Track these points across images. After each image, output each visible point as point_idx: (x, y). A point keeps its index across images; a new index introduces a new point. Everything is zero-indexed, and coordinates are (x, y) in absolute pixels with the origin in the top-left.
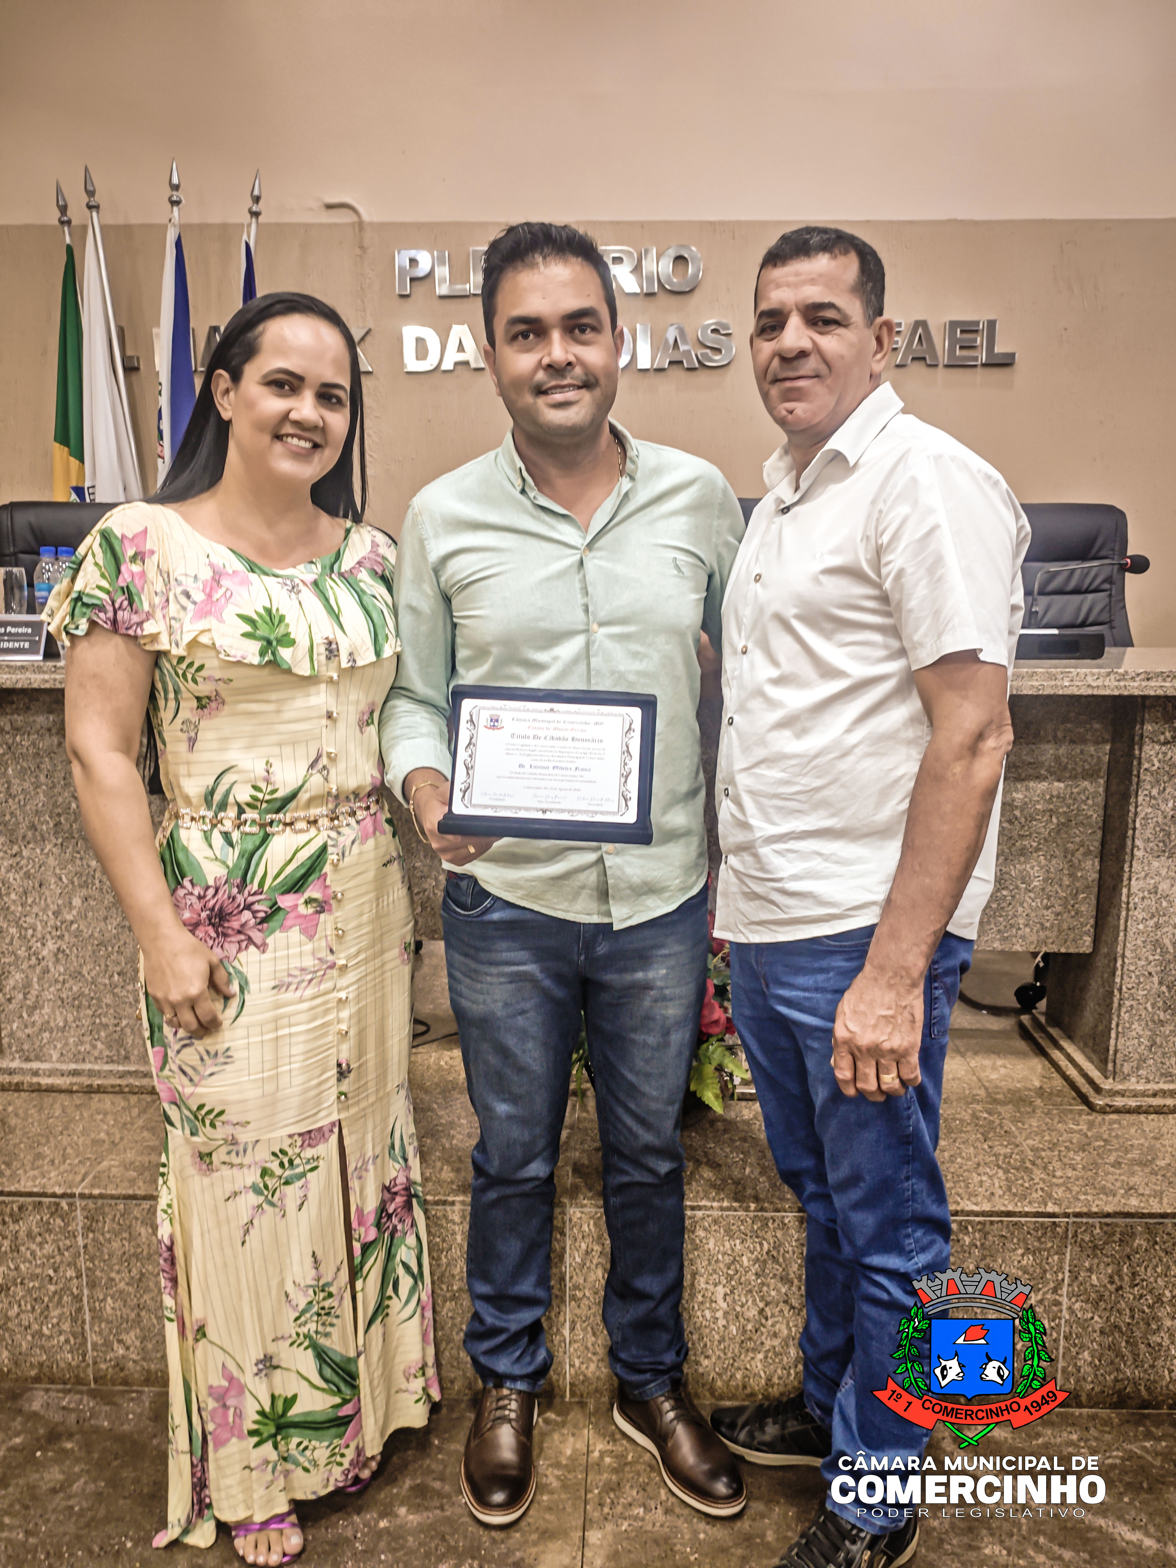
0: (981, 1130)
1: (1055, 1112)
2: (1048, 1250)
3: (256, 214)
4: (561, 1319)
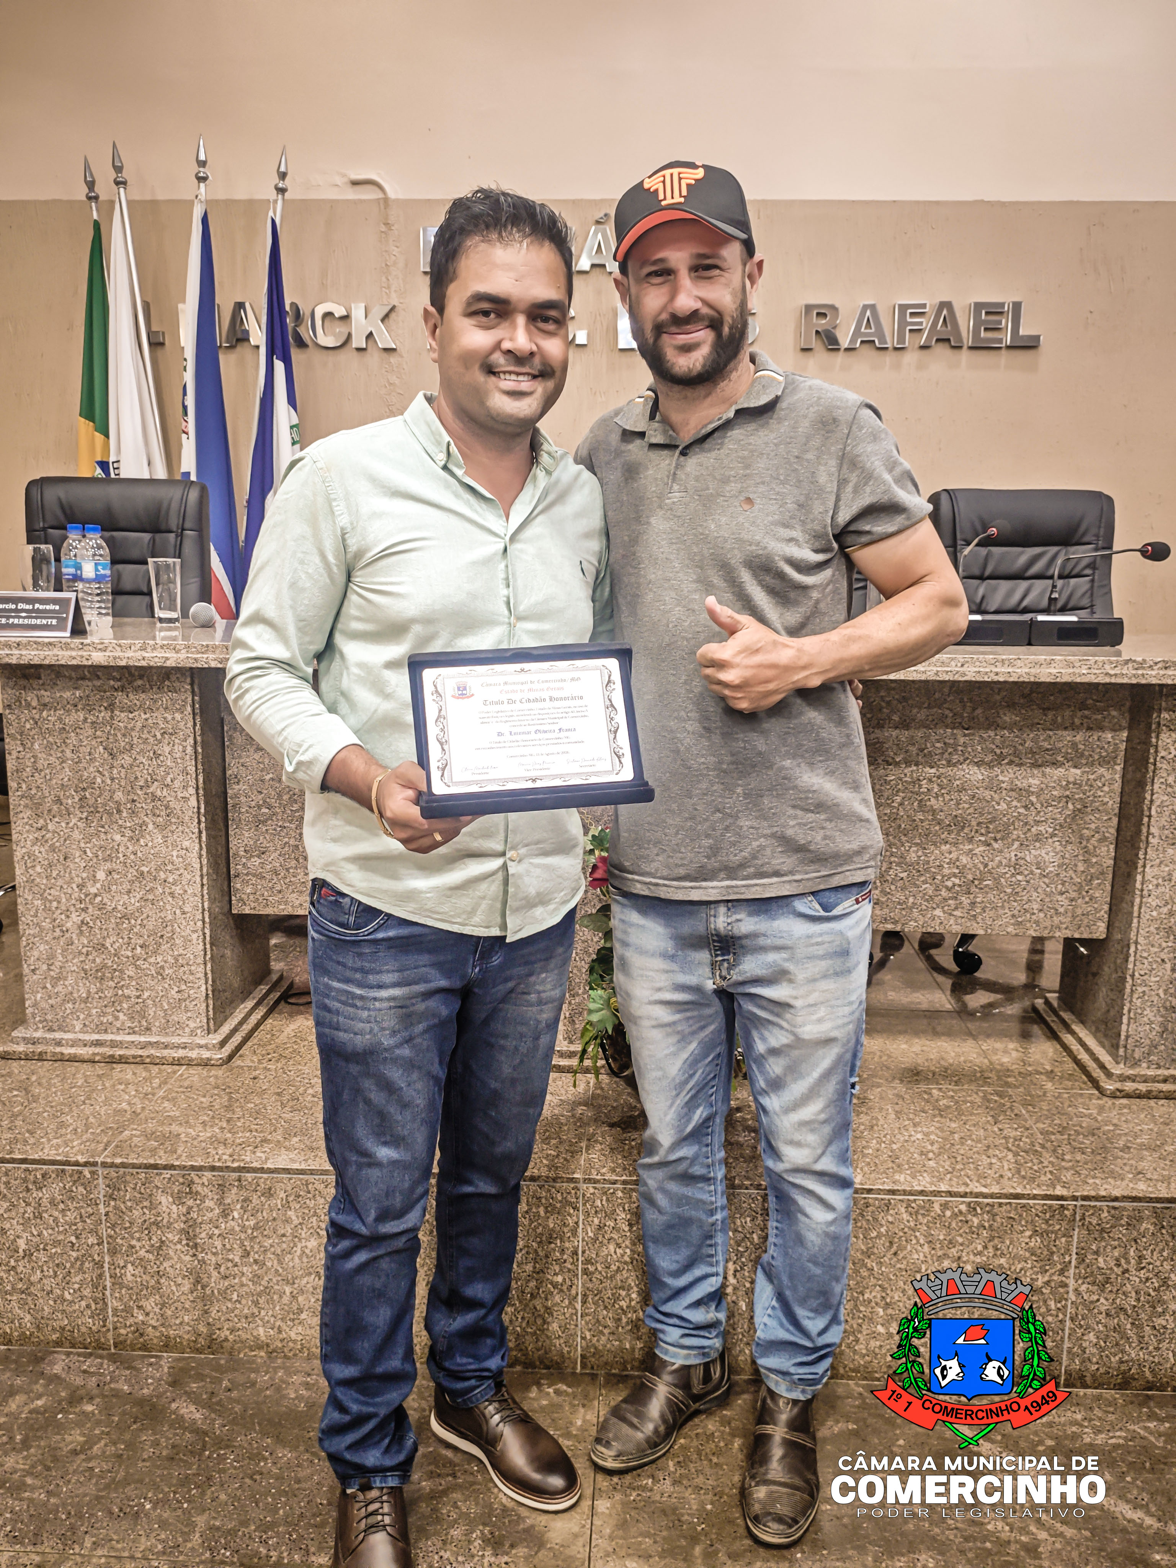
0: (992, 1113)
1: (1066, 1096)
2: (1056, 1232)
3: (282, 191)
4: (573, 1292)
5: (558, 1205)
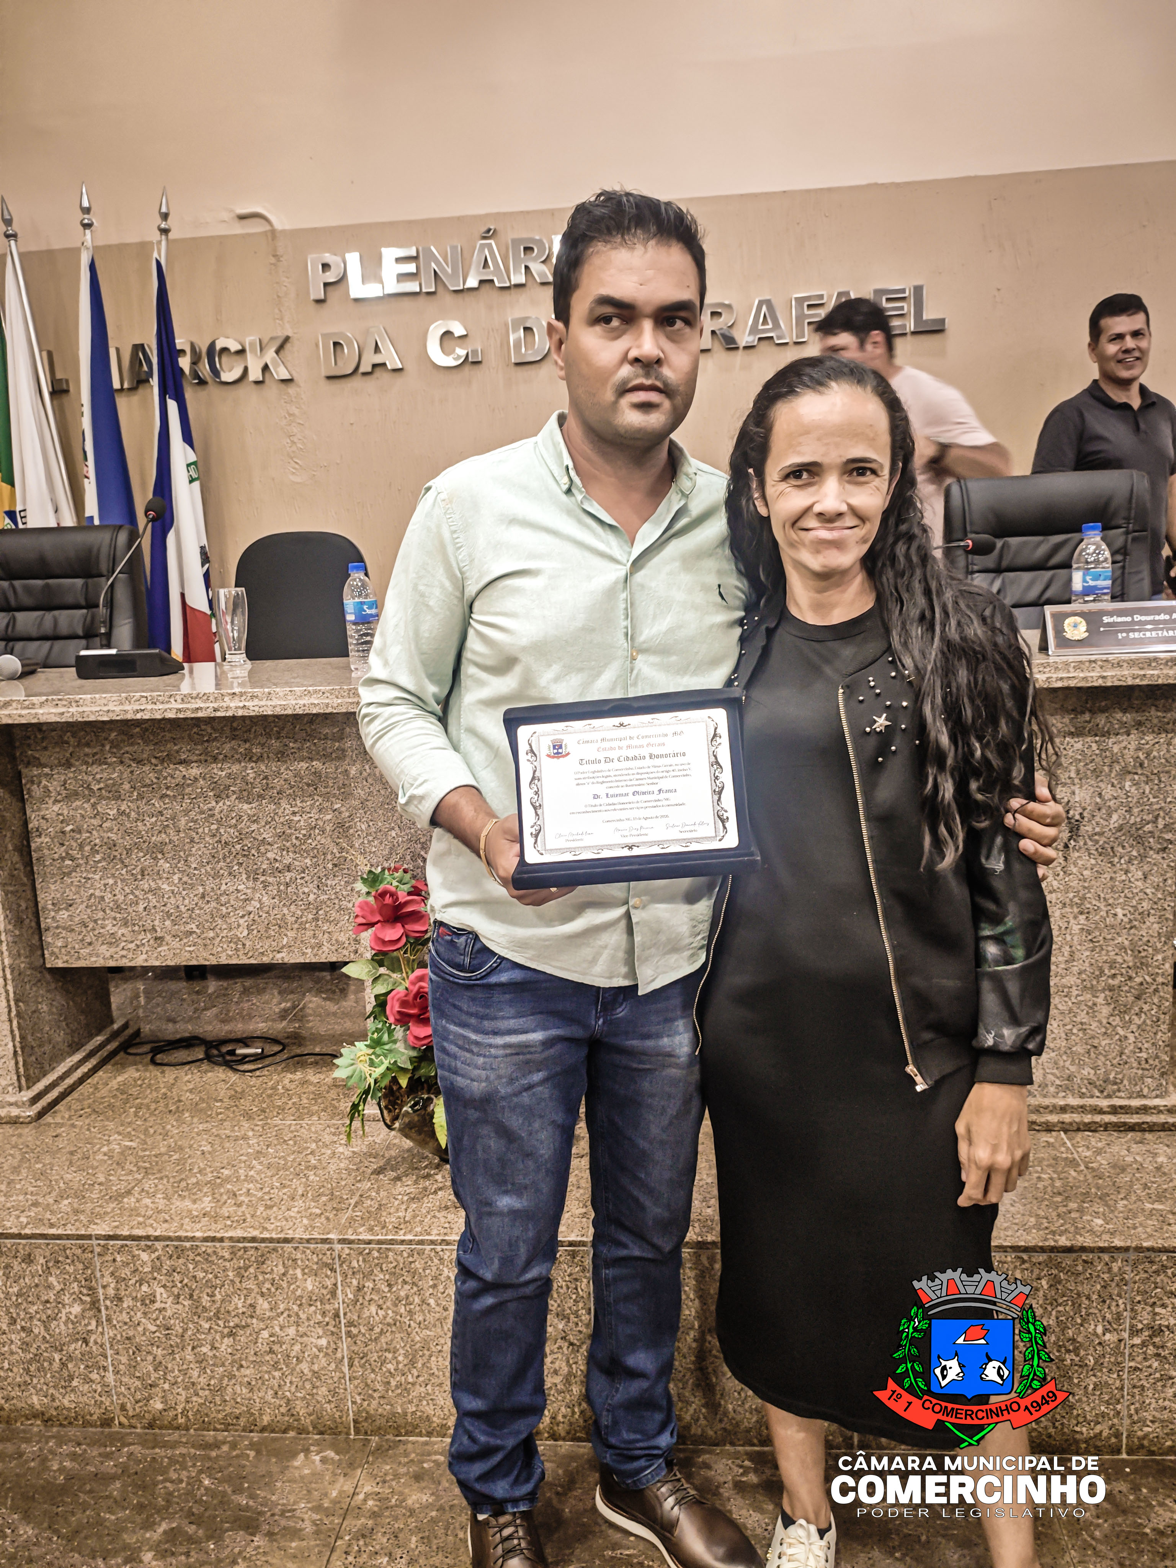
3: (165, 231)
4: (339, 1355)
5: (315, 1267)
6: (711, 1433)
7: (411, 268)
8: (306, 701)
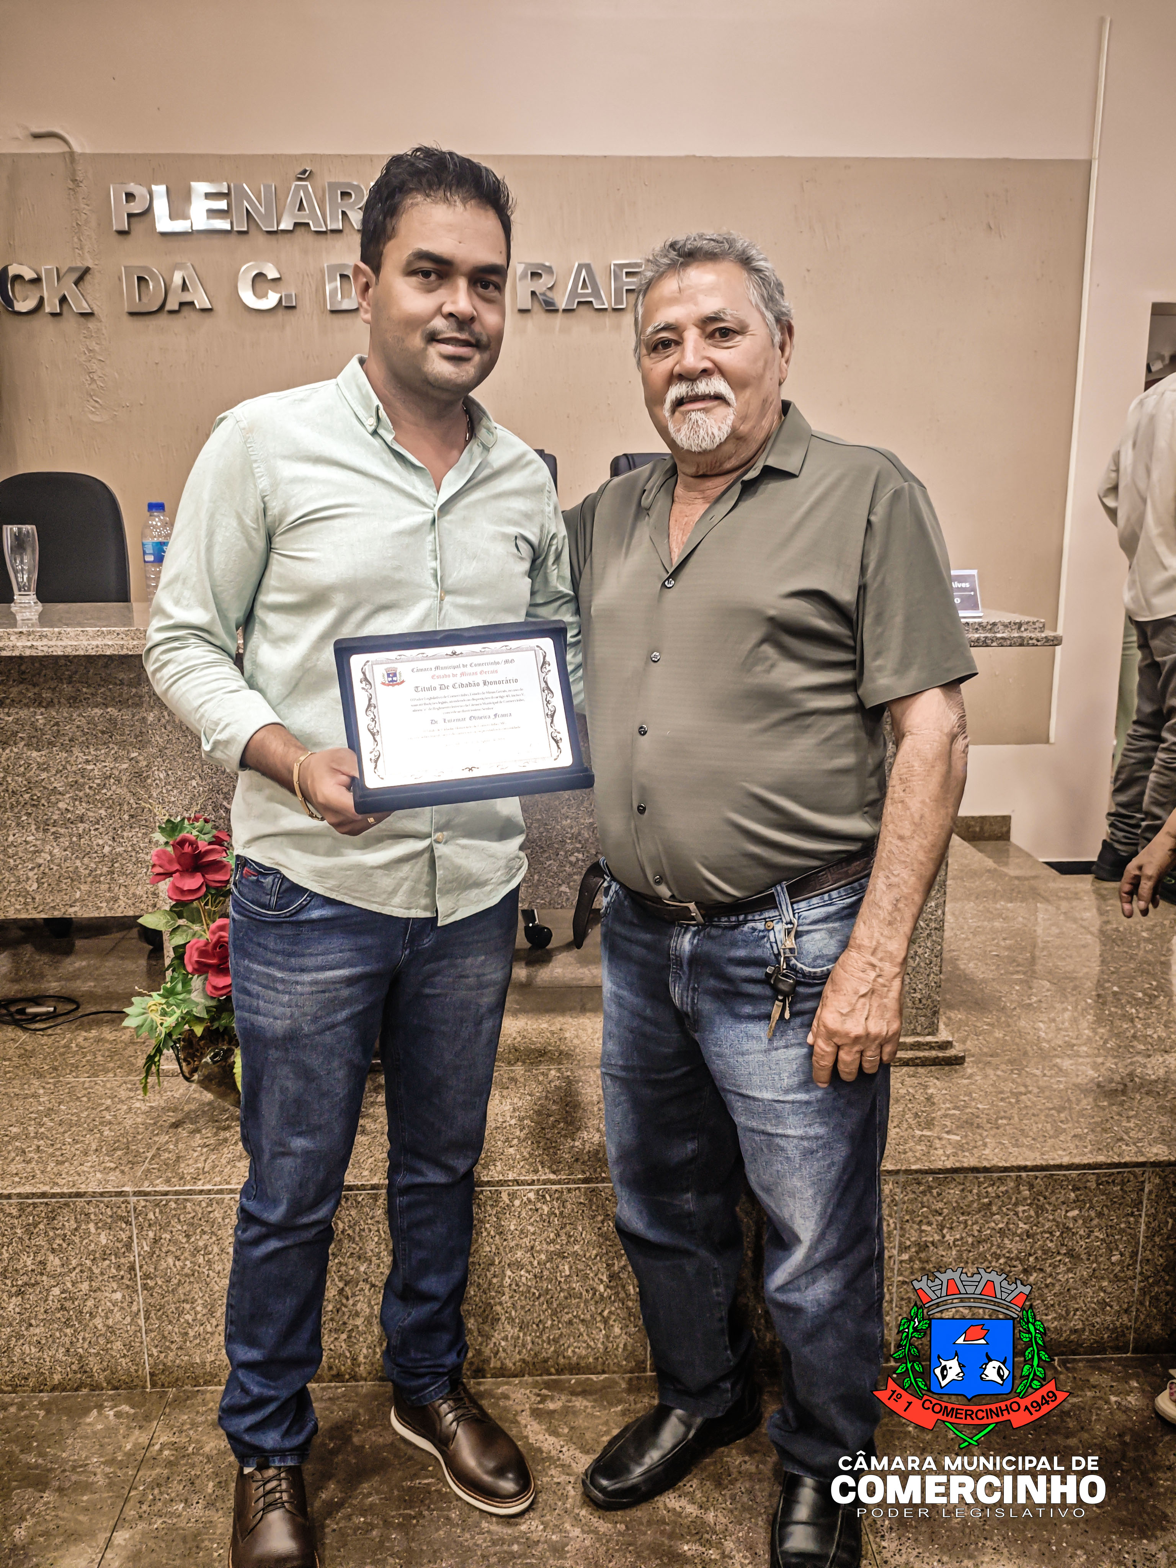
4: (135, 1308)
5: (109, 1220)
6: (509, 1364)
7: (222, 205)
8: (99, 642)
